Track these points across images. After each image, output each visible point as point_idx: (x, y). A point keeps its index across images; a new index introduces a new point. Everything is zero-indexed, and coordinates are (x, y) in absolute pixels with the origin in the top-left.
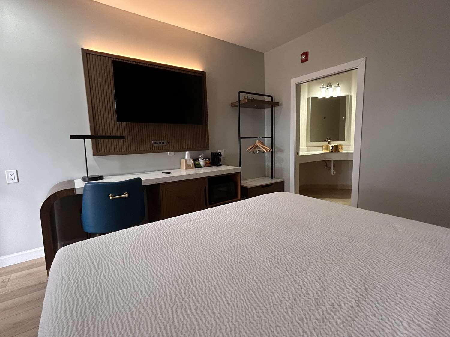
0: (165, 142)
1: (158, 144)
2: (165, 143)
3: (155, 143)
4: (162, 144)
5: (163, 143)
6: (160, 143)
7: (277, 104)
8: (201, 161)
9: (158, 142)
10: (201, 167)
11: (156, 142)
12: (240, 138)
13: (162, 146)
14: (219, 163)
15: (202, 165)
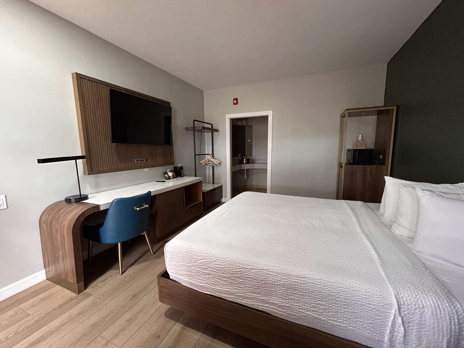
0: (144, 159)
1: (139, 162)
2: (144, 161)
3: (137, 161)
4: (142, 162)
5: (143, 160)
6: (141, 160)
7: (217, 131)
8: (170, 174)
9: (139, 160)
10: (171, 179)
11: (137, 159)
12: (195, 155)
13: (142, 163)
14: (181, 175)
15: (171, 177)
